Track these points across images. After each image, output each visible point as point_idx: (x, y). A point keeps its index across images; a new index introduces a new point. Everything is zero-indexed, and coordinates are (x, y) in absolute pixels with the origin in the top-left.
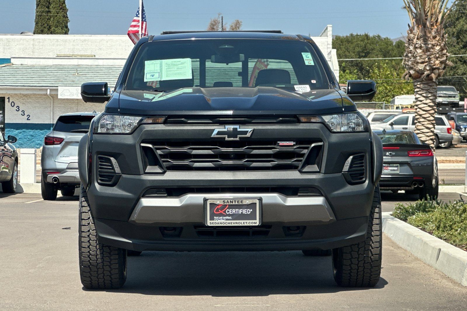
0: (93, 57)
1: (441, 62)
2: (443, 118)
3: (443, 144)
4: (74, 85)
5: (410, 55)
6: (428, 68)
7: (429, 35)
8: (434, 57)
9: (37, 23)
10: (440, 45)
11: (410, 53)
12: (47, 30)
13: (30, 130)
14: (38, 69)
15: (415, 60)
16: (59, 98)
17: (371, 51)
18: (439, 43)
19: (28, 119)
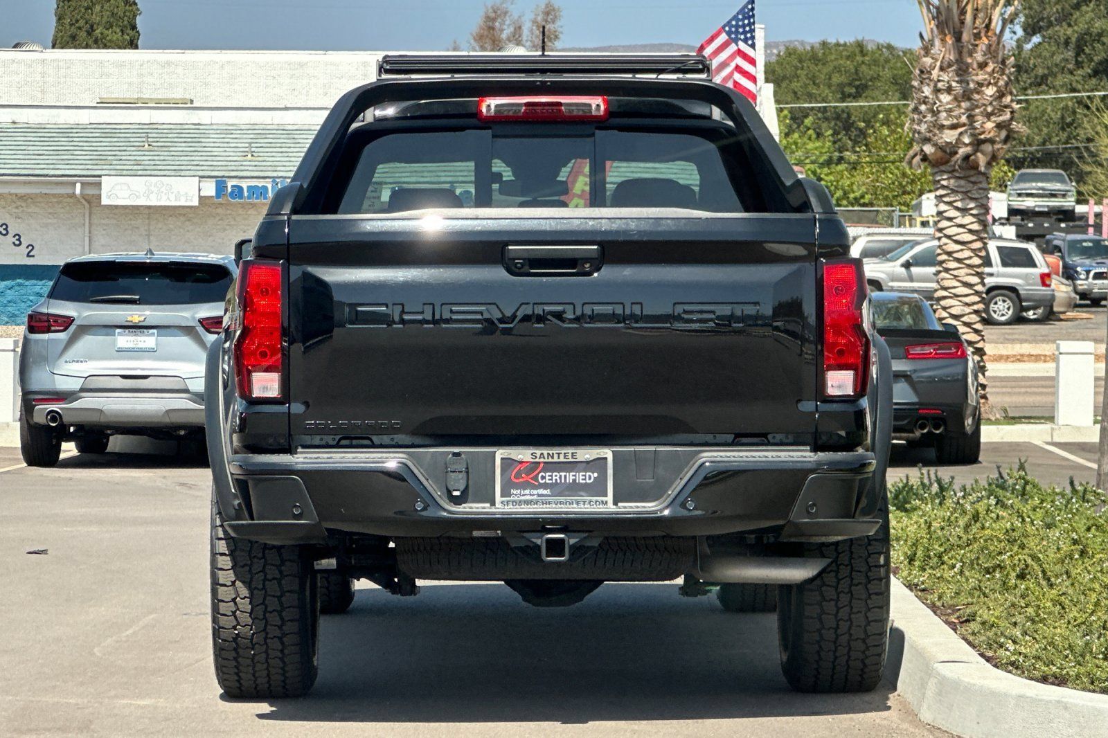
0: (188, 105)
1: (999, 126)
2: (1030, 250)
3: (1031, 313)
4: (140, 173)
5: (923, 108)
6: (967, 140)
7: (969, 60)
8: (982, 112)
9: (60, 18)
10: (996, 84)
11: (925, 103)
12: (85, 34)
13: (34, 282)
14: (55, 135)
15: (936, 121)
16: (103, 203)
17: (870, 83)
18: (994, 78)
19: (28, 255)
